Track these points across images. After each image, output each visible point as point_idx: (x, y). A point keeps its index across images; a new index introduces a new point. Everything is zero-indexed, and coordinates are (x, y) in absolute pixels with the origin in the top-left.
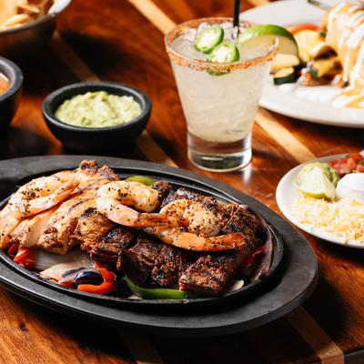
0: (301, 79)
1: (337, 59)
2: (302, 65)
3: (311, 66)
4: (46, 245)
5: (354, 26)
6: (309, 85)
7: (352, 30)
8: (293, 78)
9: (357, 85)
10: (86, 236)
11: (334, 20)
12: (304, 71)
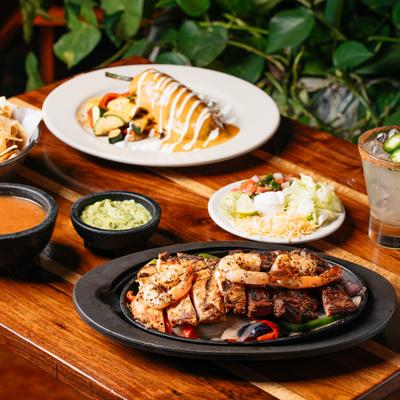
0: (127, 136)
1: (149, 116)
2: (126, 126)
3: (133, 125)
4: (212, 318)
5: (162, 88)
6: (135, 141)
7: (161, 93)
8: (122, 137)
9: (172, 134)
10: (236, 302)
11: (143, 87)
12: (129, 130)
